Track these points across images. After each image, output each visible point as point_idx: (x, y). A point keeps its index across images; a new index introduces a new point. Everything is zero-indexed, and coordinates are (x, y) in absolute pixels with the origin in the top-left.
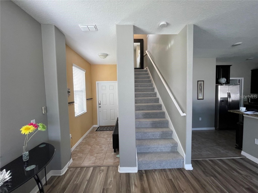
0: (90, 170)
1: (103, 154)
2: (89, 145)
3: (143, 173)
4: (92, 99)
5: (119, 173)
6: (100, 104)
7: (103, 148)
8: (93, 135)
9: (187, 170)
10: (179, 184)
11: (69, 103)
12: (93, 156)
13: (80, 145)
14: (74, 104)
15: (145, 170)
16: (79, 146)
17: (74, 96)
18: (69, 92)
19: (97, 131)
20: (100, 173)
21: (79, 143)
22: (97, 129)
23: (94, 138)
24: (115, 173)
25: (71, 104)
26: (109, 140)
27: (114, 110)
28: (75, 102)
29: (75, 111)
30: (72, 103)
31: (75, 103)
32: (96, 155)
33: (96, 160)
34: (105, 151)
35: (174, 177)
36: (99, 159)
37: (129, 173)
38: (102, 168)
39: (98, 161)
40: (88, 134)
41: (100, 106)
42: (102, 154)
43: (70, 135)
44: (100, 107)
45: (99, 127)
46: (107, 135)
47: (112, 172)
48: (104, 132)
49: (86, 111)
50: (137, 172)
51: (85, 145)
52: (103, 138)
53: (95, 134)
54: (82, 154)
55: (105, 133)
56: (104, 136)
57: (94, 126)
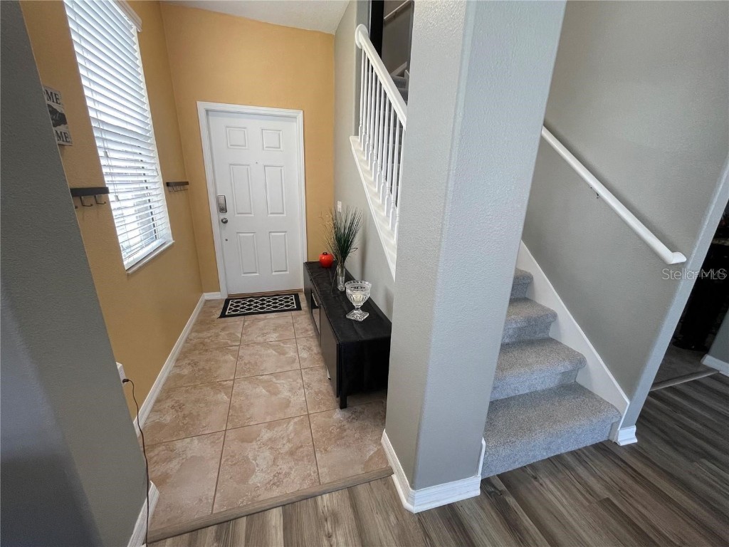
0: (273, 531)
1: (295, 423)
2: (217, 386)
3: (501, 492)
4: (187, 183)
5: (410, 513)
6: (223, 209)
7: (285, 393)
8: (217, 335)
9: (623, 447)
10: (644, 515)
11: (77, 193)
12: (255, 445)
13: (167, 392)
14: (107, 203)
15: (498, 475)
16: (168, 397)
17: (97, 158)
18: (60, 119)
19: (223, 315)
20: (329, 536)
21: (163, 381)
22: (225, 309)
23: (224, 348)
24: (392, 518)
25: (89, 200)
26: (292, 354)
27: (283, 234)
28: (111, 188)
29: (121, 239)
30: (94, 194)
31: (111, 197)
32: (266, 435)
33: (280, 462)
34: (302, 409)
35: (609, 488)
36: (291, 453)
37: (451, 506)
38: (325, 501)
39: (291, 468)
40: (192, 331)
41: (222, 216)
42: (292, 423)
43: (119, 365)
44: (226, 222)
45: (227, 301)
46: (275, 330)
47: (379, 519)
48: (260, 320)
49: (171, 241)
50: (478, 492)
51: (195, 387)
52: (266, 345)
53: (223, 329)
54: (196, 441)
55: (261, 323)
56: (264, 335)
57: (207, 296)
